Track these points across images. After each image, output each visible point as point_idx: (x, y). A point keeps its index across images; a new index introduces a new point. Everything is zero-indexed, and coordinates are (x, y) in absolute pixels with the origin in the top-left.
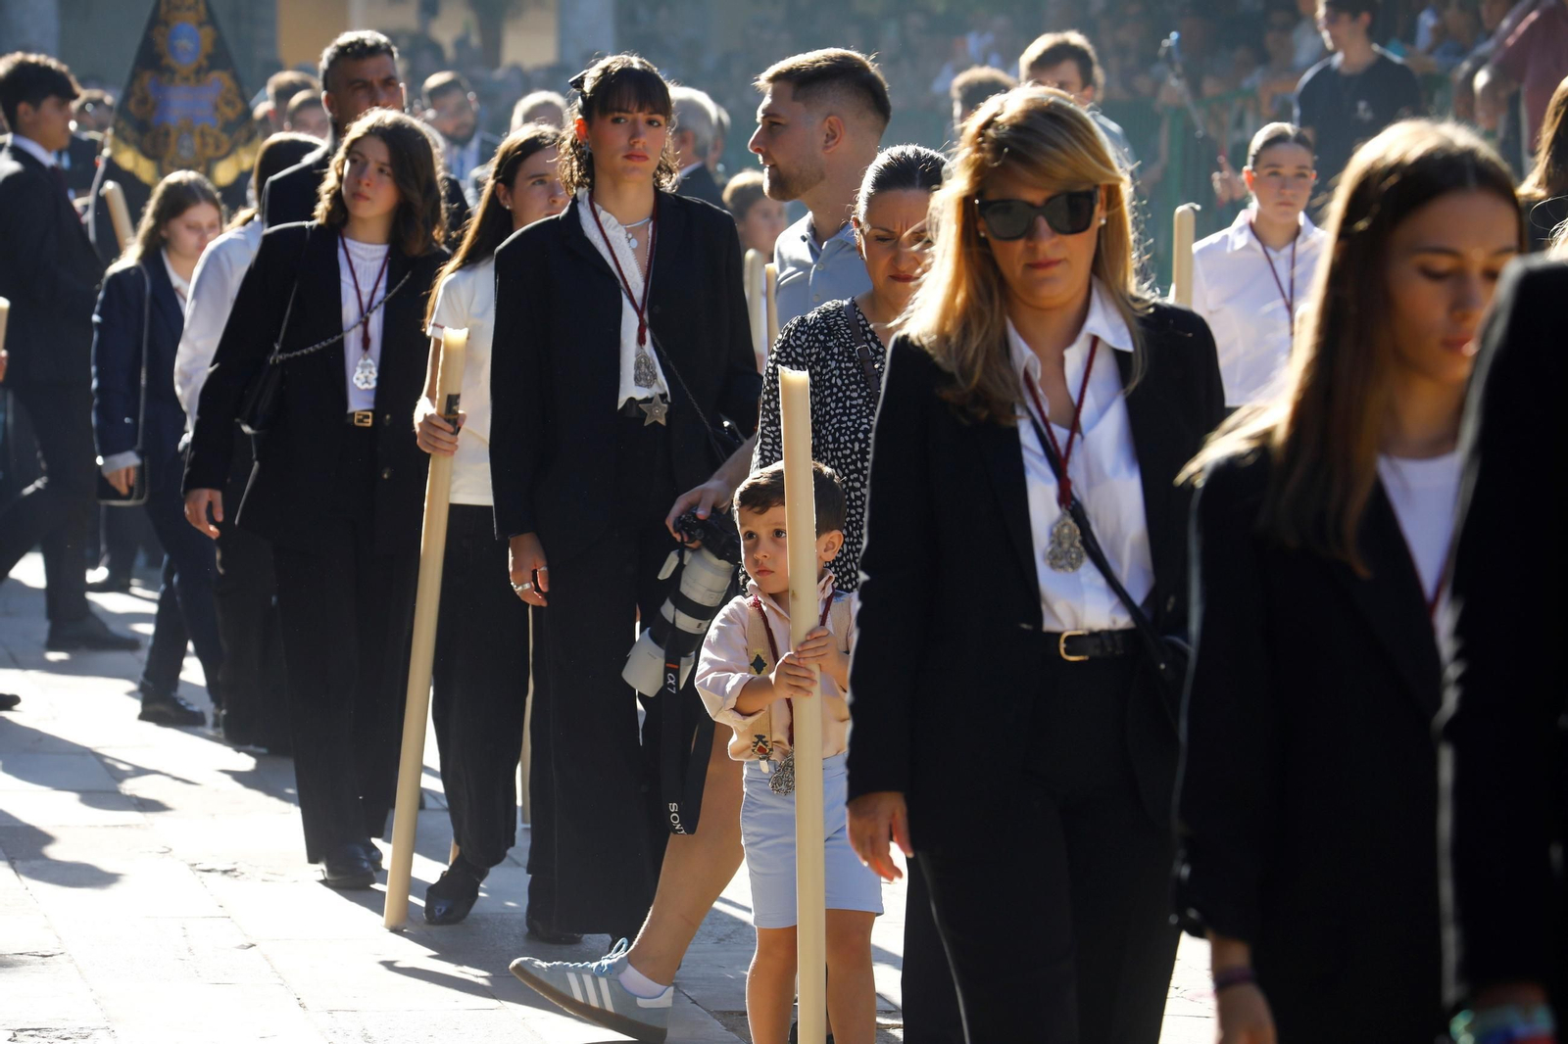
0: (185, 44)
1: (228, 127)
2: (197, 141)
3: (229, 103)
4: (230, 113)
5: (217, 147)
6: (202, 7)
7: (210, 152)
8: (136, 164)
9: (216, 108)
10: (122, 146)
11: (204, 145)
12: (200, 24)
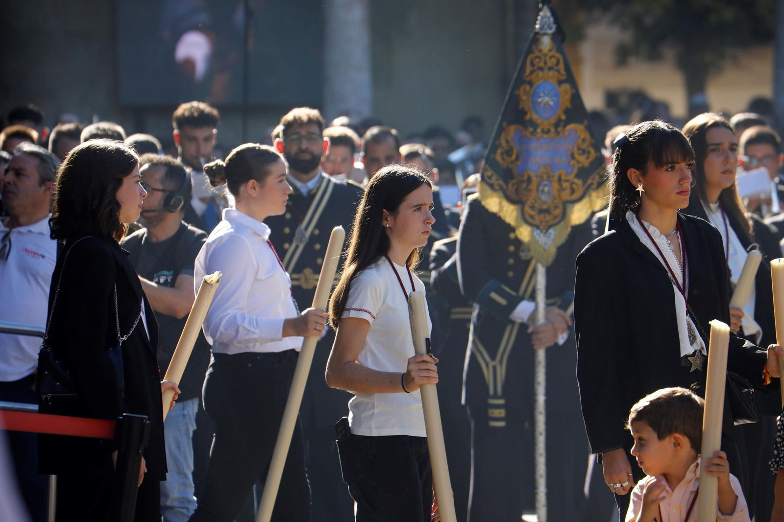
0: (545, 99)
1: (583, 174)
2: (556, 186)
3: (583, 152)
4: (584, 161)
5: (573, 191)
6: (561, 67)
7: (566, 196)
8: (501, 207)
9: (573, 156)
10: (489, 191)
11: (562, 189)
12: (560, 82)
